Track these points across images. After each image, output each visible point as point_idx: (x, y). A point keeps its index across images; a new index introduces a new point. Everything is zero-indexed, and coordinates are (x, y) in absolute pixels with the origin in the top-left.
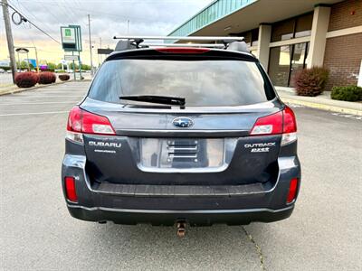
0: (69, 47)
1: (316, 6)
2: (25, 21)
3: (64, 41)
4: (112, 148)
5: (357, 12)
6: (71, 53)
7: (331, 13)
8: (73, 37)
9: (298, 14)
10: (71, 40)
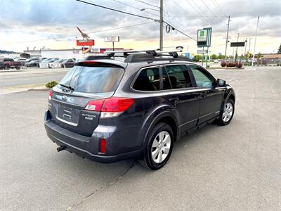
0: (201, 44)
2: (173, 29)
3: (199, 40)
6: (202, 49)
8: (205, 36)
10: (204, 38)
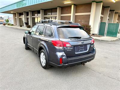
1: (58, 7)
4: (71, 49)
5: (68, 10)
7: (61, 9)
9: (52, 8)
